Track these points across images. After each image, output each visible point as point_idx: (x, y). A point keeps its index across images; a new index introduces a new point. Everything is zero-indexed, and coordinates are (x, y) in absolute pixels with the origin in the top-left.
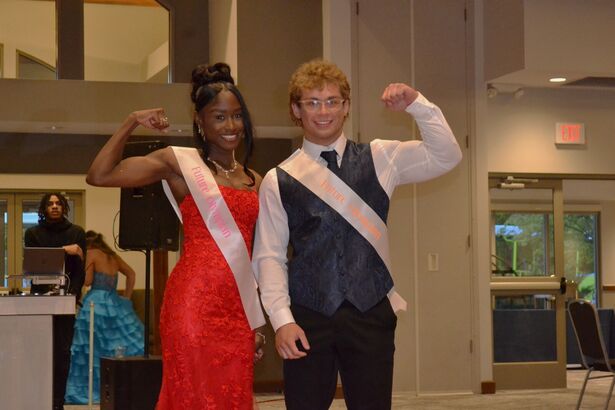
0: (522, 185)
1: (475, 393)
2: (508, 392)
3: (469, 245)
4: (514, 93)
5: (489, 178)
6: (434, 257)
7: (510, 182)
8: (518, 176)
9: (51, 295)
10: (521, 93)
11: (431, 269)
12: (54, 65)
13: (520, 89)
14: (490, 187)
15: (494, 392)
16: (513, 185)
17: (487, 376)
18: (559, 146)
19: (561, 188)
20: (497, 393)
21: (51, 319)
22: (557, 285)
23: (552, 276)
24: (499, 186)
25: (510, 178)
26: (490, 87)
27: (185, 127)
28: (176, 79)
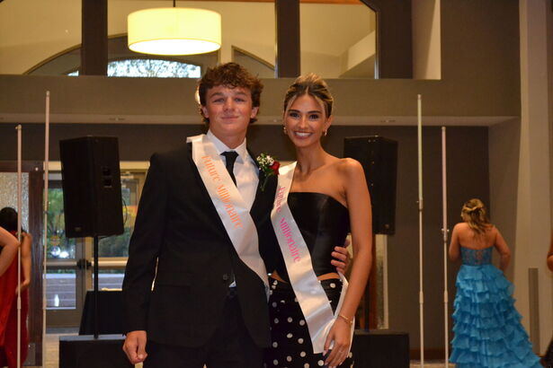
12: (274, 64)
27: (392, 118)
28: (382, 75)
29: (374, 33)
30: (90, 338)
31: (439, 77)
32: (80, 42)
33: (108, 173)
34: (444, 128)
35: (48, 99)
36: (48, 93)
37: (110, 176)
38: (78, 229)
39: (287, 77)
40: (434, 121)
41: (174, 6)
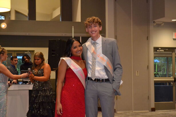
0: (163, 51)
1: (149, 111)
2: (159, 111)
3: (148, 68)
4: (161, 24)
5: (154, 49)
6: (138, 72)
7: (160, 50)
8: (162, 48)
9: (29, 84)
10: (163, 24)
11: (137, 75)
12: (27, 15)
13: (163, 23)
14: (154, 51)
15: (155, 111)
16: (161, 51)
17: (153, 106)
18: (174, 39)
19: (174, 52)
20: (156, 111)
21: (28, 91)
22: (173, 79)
23: (172, 77)
24: (156, 51)
25: (160, 49)
26: (154, 22)
27: (65, 34)
28: (62, 20)
29: (60, 7)
31: (80, 21)
34: (81, 37)
39: (31, 20)
40: (78, 35)
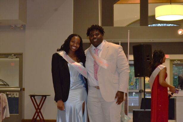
30: (143, 110)
32: (140, 18)
33: (148, 56)
35: (129, 33)
36: (129, 31)
37: (149, 57)
38: (138, 74)
41: (171, 4)
